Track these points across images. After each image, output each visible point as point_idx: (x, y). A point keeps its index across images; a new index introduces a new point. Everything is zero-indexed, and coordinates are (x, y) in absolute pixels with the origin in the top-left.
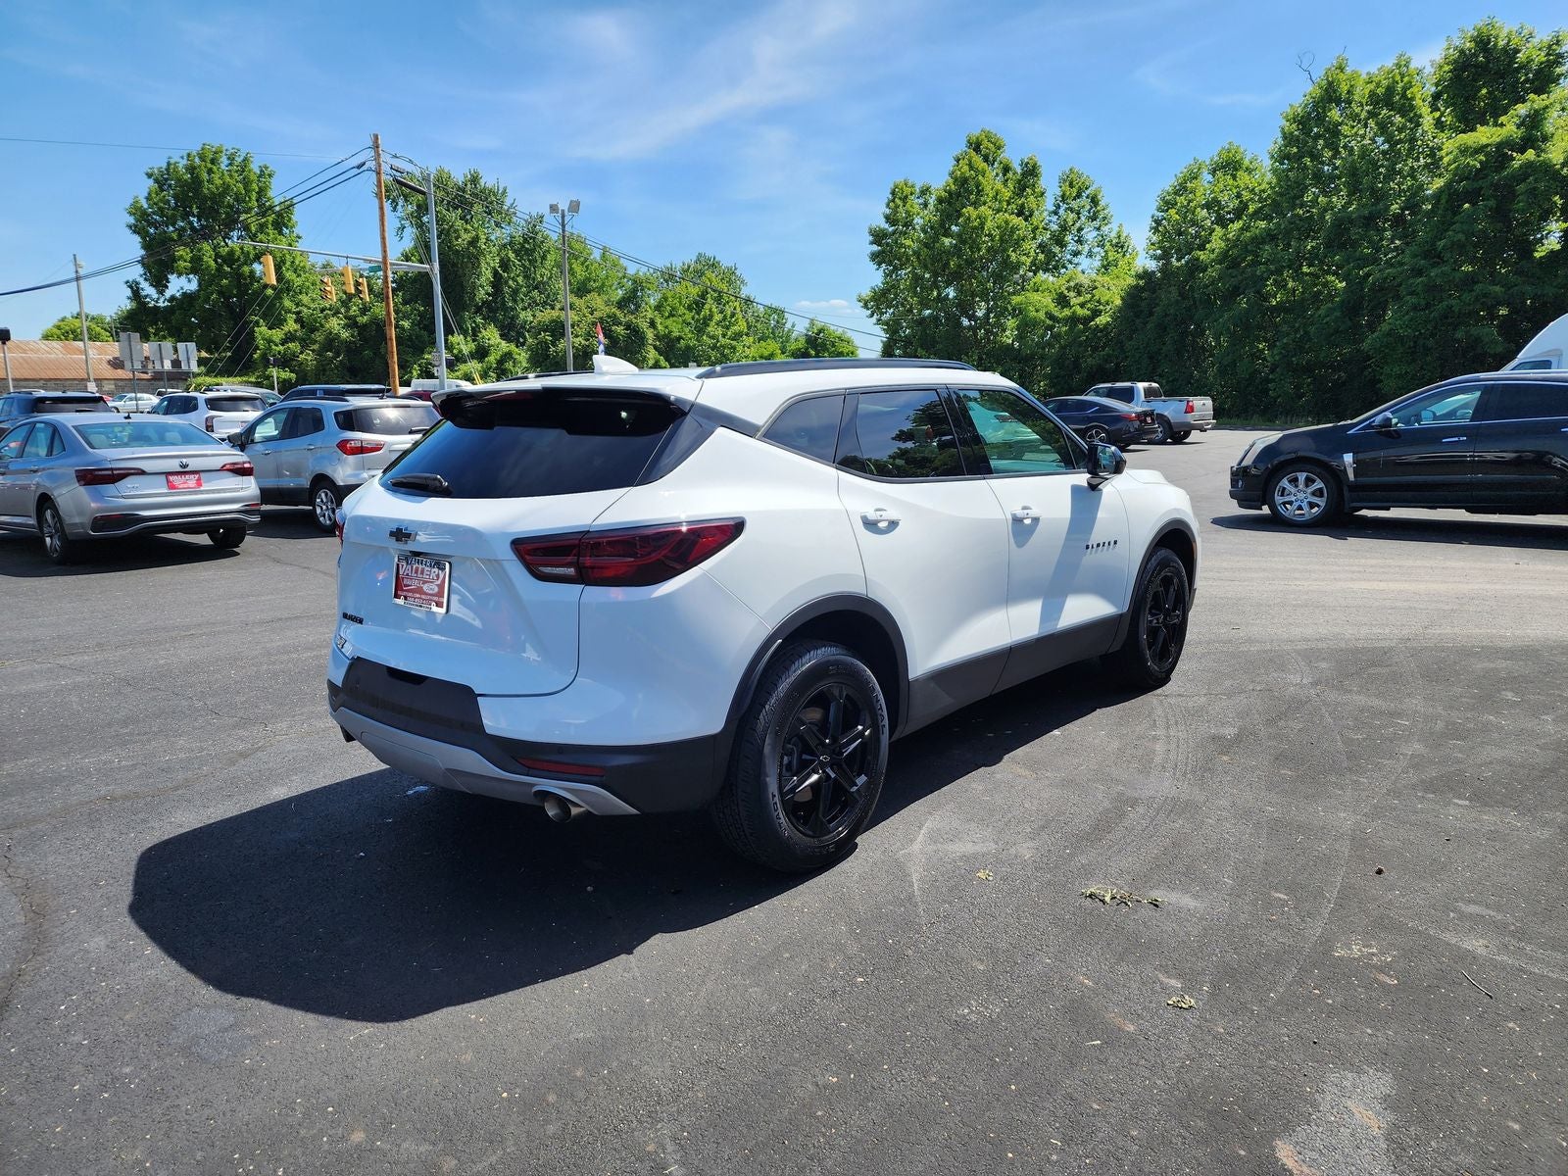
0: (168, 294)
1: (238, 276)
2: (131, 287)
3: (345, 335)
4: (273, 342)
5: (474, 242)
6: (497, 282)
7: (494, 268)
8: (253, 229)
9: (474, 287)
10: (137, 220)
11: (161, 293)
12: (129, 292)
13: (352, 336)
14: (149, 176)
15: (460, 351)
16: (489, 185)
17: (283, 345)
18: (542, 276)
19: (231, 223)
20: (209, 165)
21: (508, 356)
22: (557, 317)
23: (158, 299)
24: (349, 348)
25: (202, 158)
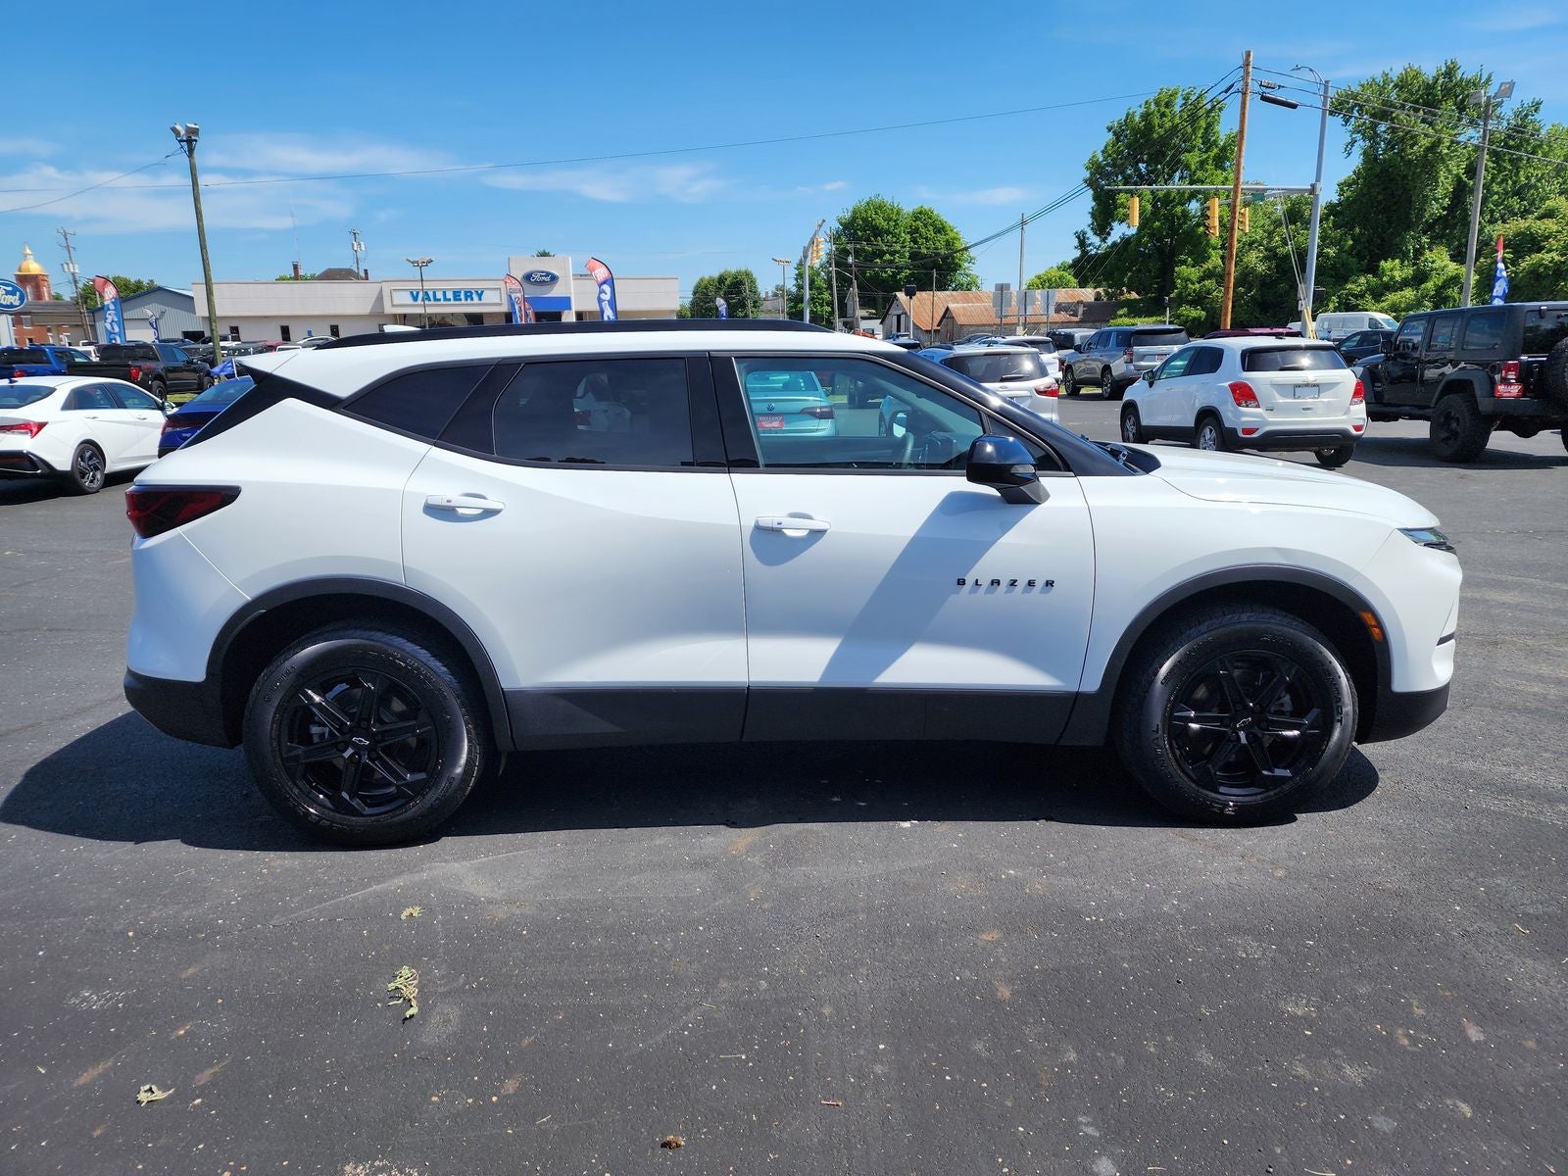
0: (1110, 241)
1: (1170, 219)
2: (1078, 237)
3: (1261, 268)
4: (1189, 280)
5: (1433, 147)
6: (1460, 192)
7: (1457, 175)
8: (1193, 167)
9: (1425, 200)
10: (1091, 174)
11: (1104, 240)
12: (1076, 242)
13: (1269, 269)
14: (1109, 129)
15: (1392, 278)
16: (1468, 76)
17: (1199, 283)
18: (1527, 178)
19: (1175, 164)
20: (1163, 109)
21: (1454, 280)
22: (1529, 228)
23: (1100, 246)
24: (1265, 283)
25: (1157, 103)
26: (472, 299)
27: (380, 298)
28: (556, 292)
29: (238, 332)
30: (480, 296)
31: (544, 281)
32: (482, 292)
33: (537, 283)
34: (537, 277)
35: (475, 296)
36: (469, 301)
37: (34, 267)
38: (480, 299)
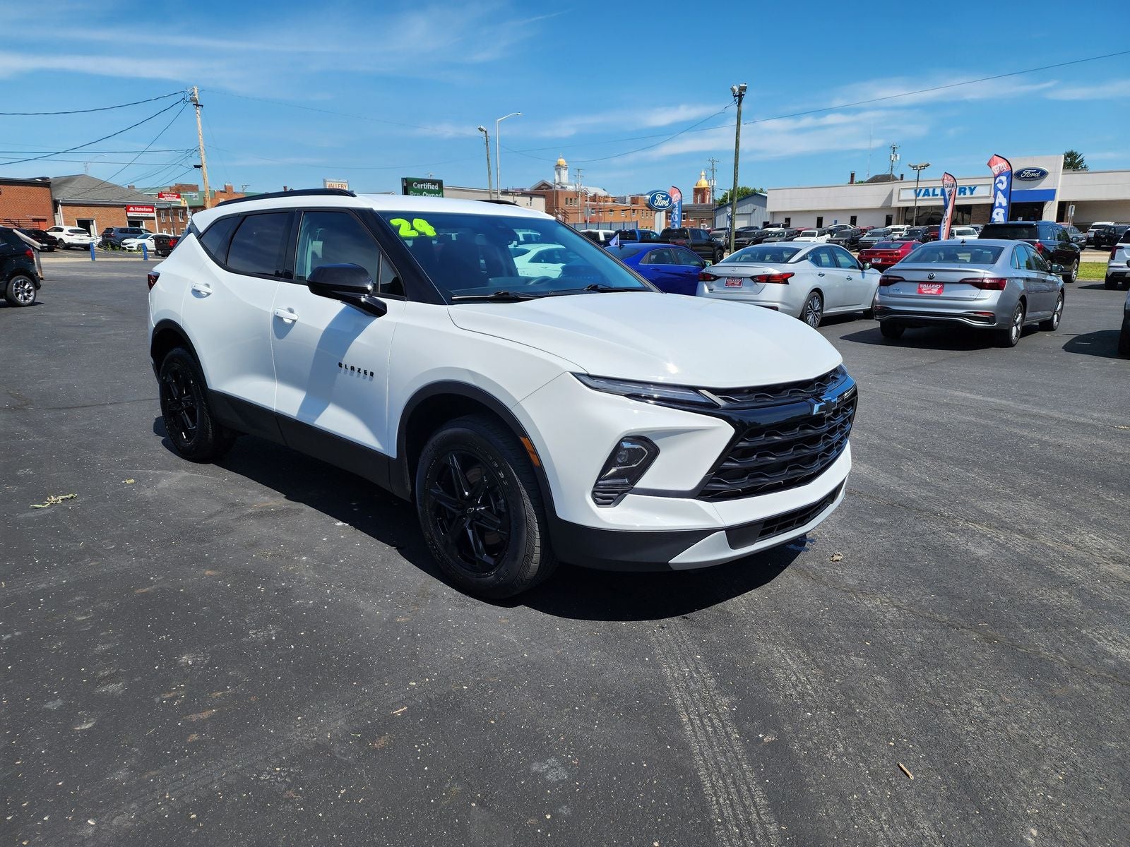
26: (965, 194)
27: (891, 195)
28: (1044, 185)
29: (789, 222)
30: (972, 191)
31: (1033, 177)
32: (975, 188)
33: (1026, 178)
34: (1027, 174)
35: (968, 192)
36: (962, 195)
37: (704, 183)
38: (972, 194)
